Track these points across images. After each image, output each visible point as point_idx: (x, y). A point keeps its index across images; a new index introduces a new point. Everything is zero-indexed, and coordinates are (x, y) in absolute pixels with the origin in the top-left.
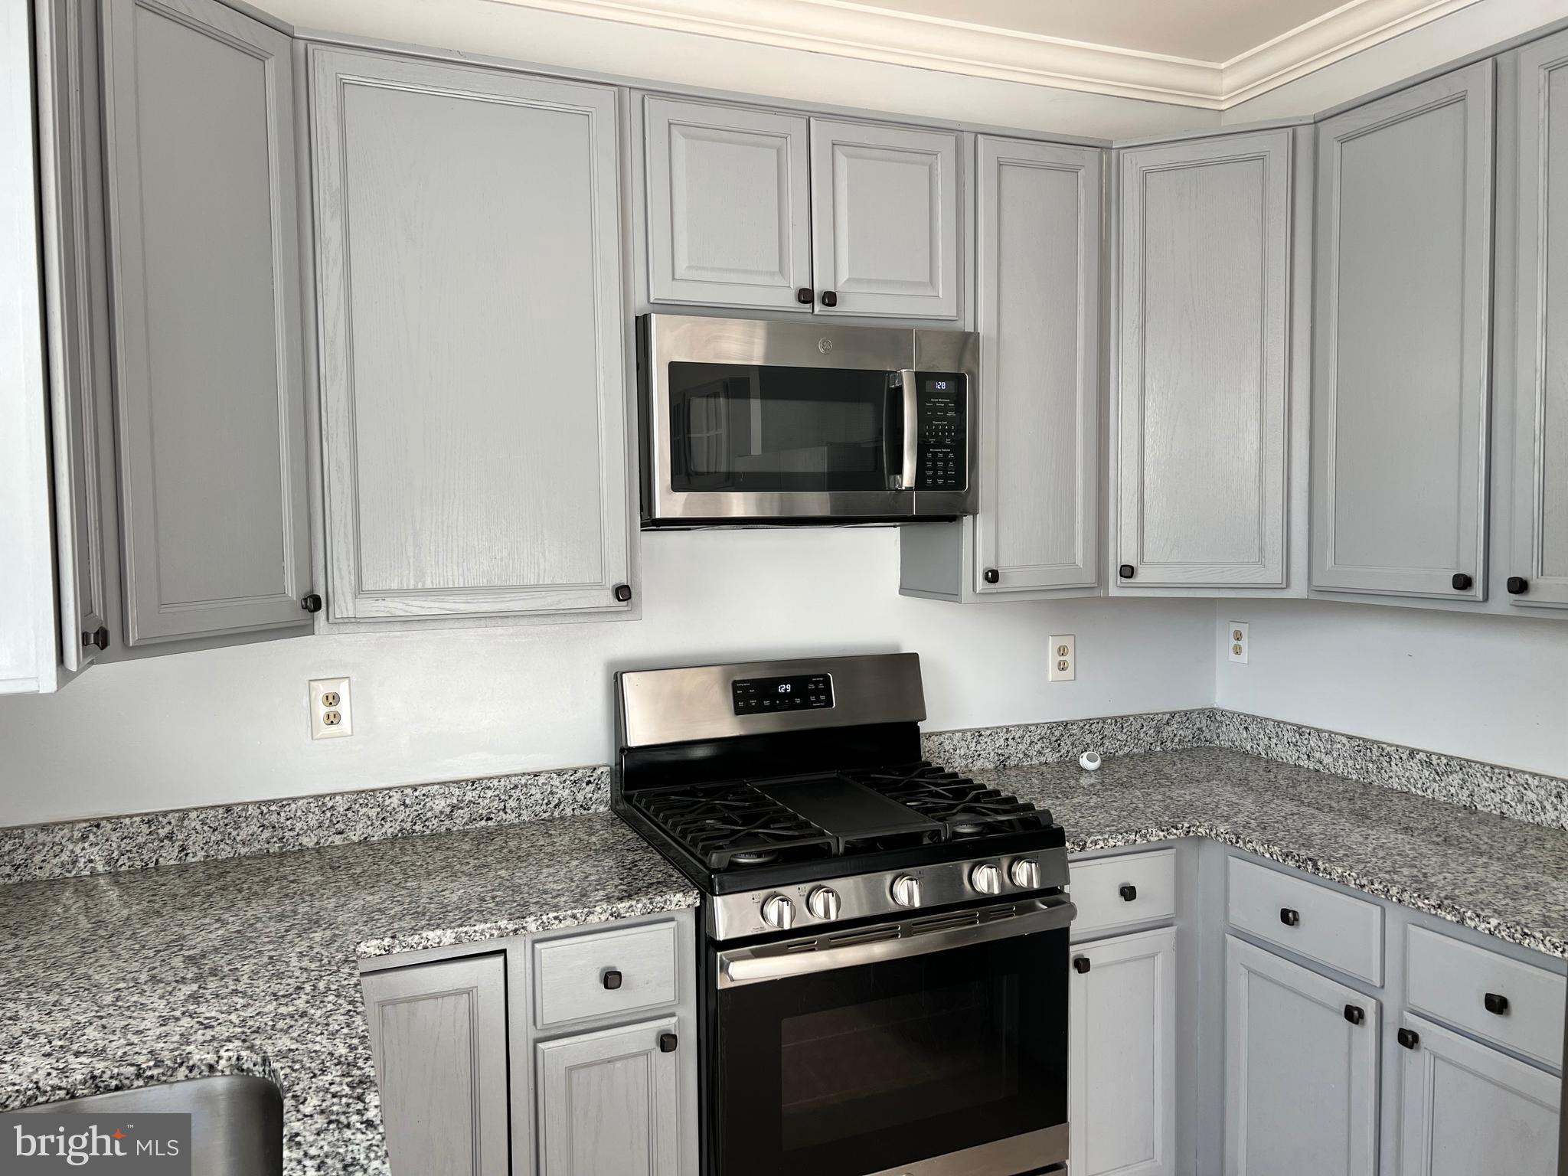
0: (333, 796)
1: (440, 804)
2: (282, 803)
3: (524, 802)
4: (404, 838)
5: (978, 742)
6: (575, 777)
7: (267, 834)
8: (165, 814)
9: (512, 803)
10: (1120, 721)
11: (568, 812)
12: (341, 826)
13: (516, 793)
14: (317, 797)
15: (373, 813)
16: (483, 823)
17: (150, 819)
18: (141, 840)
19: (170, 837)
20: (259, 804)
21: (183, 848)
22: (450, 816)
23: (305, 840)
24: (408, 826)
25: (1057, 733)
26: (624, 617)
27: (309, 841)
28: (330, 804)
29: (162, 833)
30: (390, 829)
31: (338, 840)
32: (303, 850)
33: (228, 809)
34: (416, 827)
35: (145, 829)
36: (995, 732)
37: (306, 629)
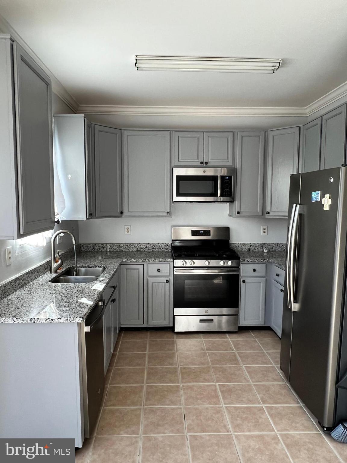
0: (127, 244)
1: (143, 247)
2: (120, 244)
3: (157, 248)
4: (138, 251)
5: (244, 246)
6: (166, 245)
7: (118, 248)
8: (104, 244)
9: (155, 248)
10: (277, 244)
11: (164, 250)
12: (128, 248)
13: (155, 246)
14: (125, 244)
15: (133, 247)
16: (150, 250)
17: (102, 244)
18: (101, 247)
19: (105, 247)
20: (117, 244)
21: (106, 249)
22: (145, 249)
23: (123, 250)
24: (138, 249)
25: (262, 245)
26: (168, 217)
27: (124, 250)
28: (127, 245)
29: (104, 246)
30: (136, 249)
31: (128, 250)
32: (123, 251)
33: (113, 244)
34: (140, 250)
35: (101, 246)
36: (247, 244)
37: (121, 216)
